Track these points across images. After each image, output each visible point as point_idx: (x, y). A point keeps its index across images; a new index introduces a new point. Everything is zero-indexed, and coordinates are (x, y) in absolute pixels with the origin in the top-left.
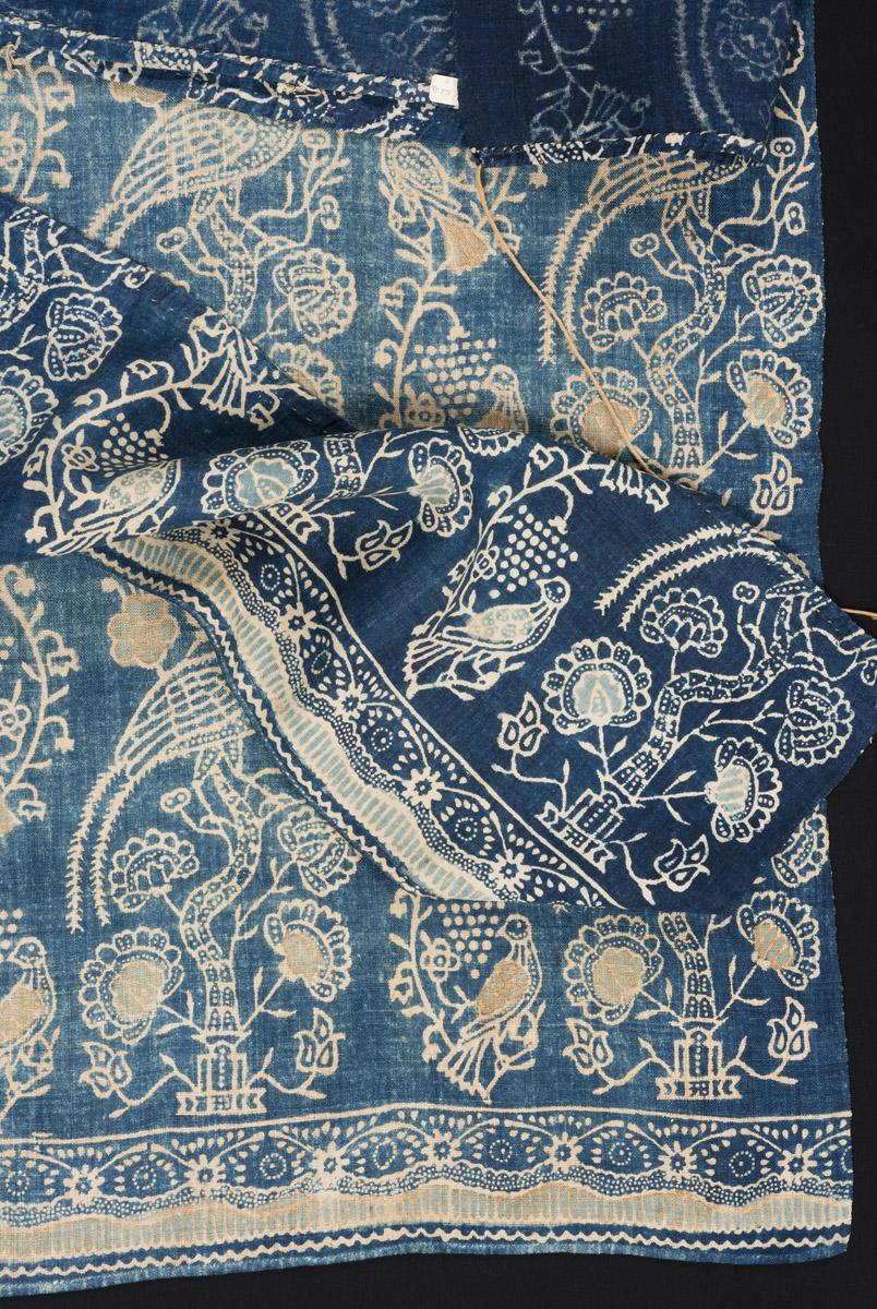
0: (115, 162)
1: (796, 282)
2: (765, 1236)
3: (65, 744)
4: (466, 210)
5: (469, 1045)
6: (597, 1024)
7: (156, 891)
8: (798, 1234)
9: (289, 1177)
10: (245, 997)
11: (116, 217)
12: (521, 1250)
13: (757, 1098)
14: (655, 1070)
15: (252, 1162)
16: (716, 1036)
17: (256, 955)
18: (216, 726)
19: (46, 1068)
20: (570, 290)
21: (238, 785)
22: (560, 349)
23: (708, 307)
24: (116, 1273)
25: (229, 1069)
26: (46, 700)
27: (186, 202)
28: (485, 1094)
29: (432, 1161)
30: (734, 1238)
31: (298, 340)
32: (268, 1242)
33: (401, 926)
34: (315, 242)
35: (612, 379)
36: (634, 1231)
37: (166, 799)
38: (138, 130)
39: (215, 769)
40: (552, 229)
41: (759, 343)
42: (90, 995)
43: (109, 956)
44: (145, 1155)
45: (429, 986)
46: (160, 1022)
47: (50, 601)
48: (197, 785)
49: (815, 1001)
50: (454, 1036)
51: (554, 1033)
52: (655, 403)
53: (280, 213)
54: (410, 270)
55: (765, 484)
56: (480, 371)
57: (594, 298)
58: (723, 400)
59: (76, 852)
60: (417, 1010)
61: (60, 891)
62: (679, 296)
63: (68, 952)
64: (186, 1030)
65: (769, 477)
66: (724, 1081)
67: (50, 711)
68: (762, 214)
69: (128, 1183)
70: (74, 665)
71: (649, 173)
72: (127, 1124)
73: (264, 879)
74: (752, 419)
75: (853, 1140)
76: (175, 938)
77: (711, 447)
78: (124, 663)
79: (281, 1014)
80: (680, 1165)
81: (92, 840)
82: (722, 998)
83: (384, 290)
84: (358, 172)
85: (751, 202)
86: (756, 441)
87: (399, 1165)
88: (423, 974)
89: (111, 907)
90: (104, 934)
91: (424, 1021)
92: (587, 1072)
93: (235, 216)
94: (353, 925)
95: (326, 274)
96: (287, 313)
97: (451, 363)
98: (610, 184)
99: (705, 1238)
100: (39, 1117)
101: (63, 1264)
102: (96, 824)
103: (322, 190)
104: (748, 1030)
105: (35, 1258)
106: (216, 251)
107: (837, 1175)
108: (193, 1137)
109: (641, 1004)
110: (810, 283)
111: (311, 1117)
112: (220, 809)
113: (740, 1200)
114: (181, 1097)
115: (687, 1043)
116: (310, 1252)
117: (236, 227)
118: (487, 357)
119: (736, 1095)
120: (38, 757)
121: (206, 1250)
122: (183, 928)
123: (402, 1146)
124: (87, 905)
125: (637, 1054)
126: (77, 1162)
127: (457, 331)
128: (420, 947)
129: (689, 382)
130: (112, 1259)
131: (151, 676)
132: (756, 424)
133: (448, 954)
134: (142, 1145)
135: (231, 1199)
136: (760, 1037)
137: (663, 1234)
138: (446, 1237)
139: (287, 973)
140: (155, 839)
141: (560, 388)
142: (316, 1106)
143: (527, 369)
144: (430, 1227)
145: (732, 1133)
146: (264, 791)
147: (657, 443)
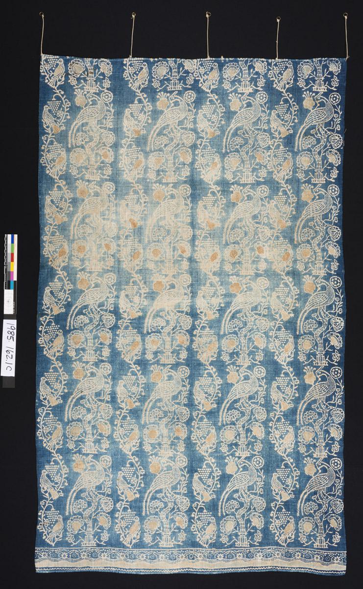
0: (228, 392)
1: (340, 412)
2: (331, 571)
3: (219, 486)
4: (285, 400)
5: (283, 537)
6: (304, 535)
7: (233, 510)
8: (337, 571)
9: (253, 557)
10: (246, 528)
11: (228, 401)
12: (291, 571)
13: (330, 548)
14: (314, 543)
15: (247, 554)
16: (324, 538)
17: (248, 521)
18: (243, 484)
19: (215, 538)
20: (302, 413)
21: (246, 493)
22: (300, 423)
23: (325, 417)
24: (225, 571)
25: (244, 539)
26: (216, 479)
27: (239, 399)
28: (285, 545)
29: (277, 556)
30: (326, 571)
31: (257, 421)
32: (249, 567)
33: (272, 518)
34: (260, 405)
35: (308, 428)
36: (309, 569)
37: (234, 495)
38: (232, 387)
39: (243, 491)
40: (298, 403)
41: (333, 423)
42: (222, 526)
43: (225, 520)
44: (230, 552)
45: (276, 528)
46: (233, 531)
47: (217, 463)
48: (240, 493)
49: (341, 533)
50: (281, 536)
51: (297, 536)
52: (316, 432)
53: (255, 401)
54: (275, 410)
55: (334, 447)
56: (287, 427)
57: (306, 415)
58: (327, 432)
59: (220, 503)
60: (274, 531)
61: (218, 510)
62: (320, 414)
63: (218, 519)
64: (237, 533)
65: (334, 445)
66: (325, 545)
67: (217, 481)
68: (334, 401)
69: (227, 557)
70: (221, 473)
71: (315, 394)
72: (227, 547)
73: (250, 509)
74: (332, 435)
75: (347, 556)
76: (236, 518)
77: (325, 440)
78: (228, 473)
79: (252, 531)
80: (317, 558)
81: (223, 501)
82: (325, 532)
83: (271, 414)
84: (267, 395)
85: (332, 399)
86: (333, 439)
87: (271, 556)
88: (276, 525)
89: (226, 512)
90: (224, 517)
91: (276, 533)
92: (302, 542)
93: (247, 401)
94: (264, 517)
95: (262, 411)
96: (255, 417)
97: (282, 425)
98: (309, 396)
99: (321, 571)
100: (214, 546)
101: (217, 569)
102: (223, 499)
103: (261, 397)
104: (329, 537)
105: (213, 568)
106: (244, 407)
107: (344, 562)
108: (238, 550)
109: (311, 532)
110: (342, 413)
111: (257, 548)
112: (243, 497)
113: (327, 565)
114: (236, 543)
115: (319, 538)
116: (256, 570)
117: (247, 403)
118: (288, 424)
119: (327, 547)
120: (215, 488)
121: (239, 568)
122: (237, 516)
123: (272, 553)
124: (222, 512)
125: (311, 540)
126: (219, 553)
127: (283, 420)
128: (275, 521)
129: (321, 429)
130: (225, 569)
131: (233, 476)
132: (333, 436)
133: (280, 522)
134: (229, 551)
135: (244, 560)
136: (331, 538)
137: (314, 570)
138: (278, 569)
139: (253, 524)
140: (233, 502)
141: (300, 429)
142: (257, 546)
143: (294, 426)
144: (276, 567)
145: (326, 554)
146: (250, 495)
147: (316, 439)
